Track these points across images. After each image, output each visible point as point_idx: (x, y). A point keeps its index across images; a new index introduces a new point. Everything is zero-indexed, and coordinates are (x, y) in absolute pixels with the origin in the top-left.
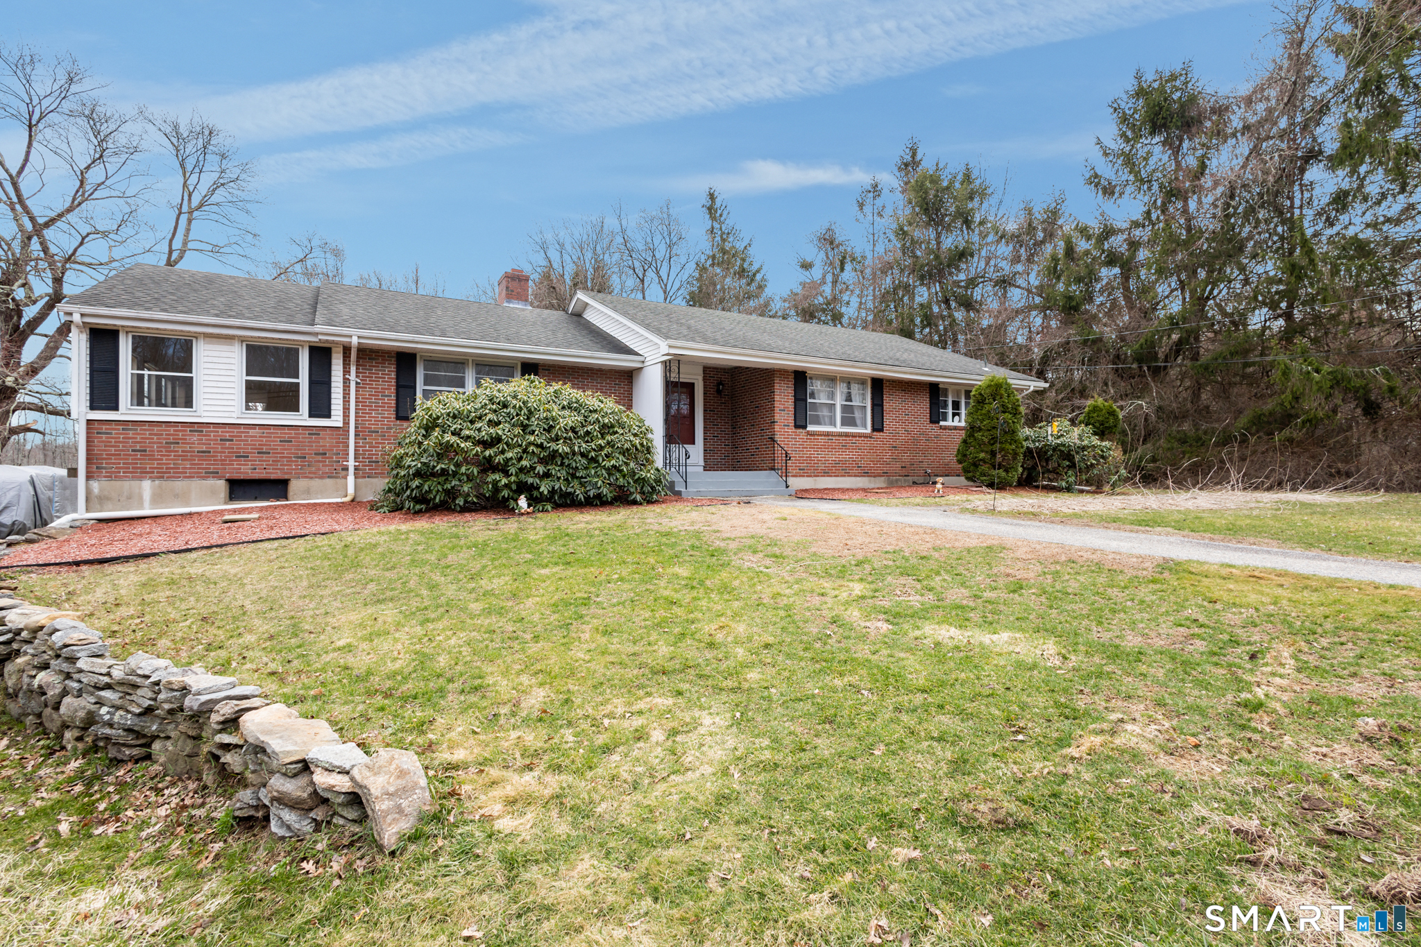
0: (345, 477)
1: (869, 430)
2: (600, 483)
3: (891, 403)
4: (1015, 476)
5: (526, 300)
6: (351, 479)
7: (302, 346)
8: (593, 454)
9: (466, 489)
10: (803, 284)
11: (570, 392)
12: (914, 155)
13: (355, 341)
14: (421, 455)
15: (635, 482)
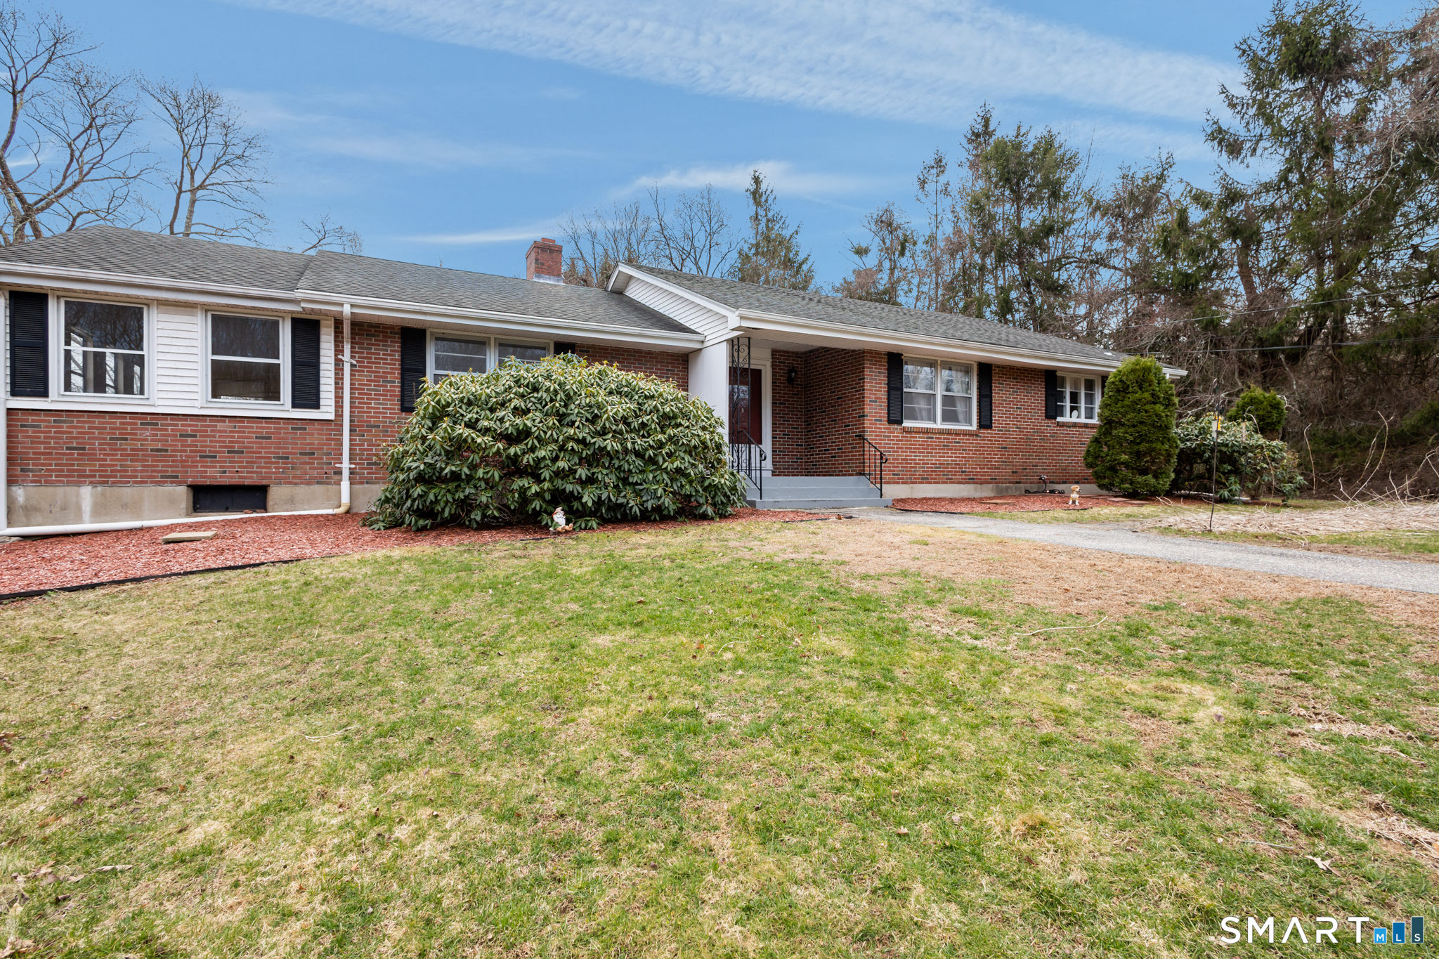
0: (338, 483)
1: (974, 427)
2: (660, 492)
3: (1002, 394)
4: (1165, 483)
5: (559, 275)
6: (345, 485)
7: (283, 318)
8: (651, 452)
9: (484, 499)
10: (858, 273)
11: (616, 375)
12: (986, 125)
13: (347, 310)
14: (424, 453)
15: (705, 489)
